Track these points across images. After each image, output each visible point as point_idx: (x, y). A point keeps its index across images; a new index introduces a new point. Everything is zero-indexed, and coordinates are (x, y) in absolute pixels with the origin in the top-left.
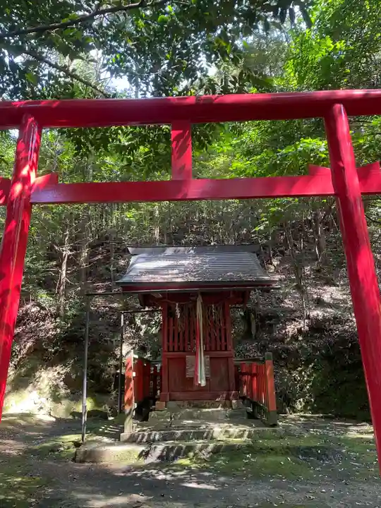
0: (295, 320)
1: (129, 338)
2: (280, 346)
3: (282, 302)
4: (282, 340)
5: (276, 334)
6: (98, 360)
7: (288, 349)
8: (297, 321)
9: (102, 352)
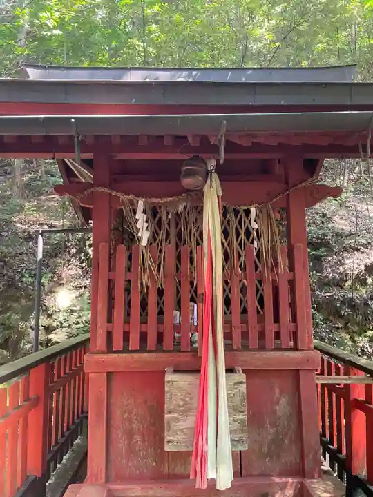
0: (358, 250)
1: (74, 277)
2: (338, 293)
3: (330, 219)
4: (339, 284)
5: (329, 273)
6: (15, 317)
7: (352, 300)
8: (363, 252)
9: (23, 301)
